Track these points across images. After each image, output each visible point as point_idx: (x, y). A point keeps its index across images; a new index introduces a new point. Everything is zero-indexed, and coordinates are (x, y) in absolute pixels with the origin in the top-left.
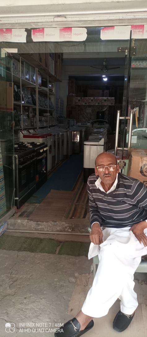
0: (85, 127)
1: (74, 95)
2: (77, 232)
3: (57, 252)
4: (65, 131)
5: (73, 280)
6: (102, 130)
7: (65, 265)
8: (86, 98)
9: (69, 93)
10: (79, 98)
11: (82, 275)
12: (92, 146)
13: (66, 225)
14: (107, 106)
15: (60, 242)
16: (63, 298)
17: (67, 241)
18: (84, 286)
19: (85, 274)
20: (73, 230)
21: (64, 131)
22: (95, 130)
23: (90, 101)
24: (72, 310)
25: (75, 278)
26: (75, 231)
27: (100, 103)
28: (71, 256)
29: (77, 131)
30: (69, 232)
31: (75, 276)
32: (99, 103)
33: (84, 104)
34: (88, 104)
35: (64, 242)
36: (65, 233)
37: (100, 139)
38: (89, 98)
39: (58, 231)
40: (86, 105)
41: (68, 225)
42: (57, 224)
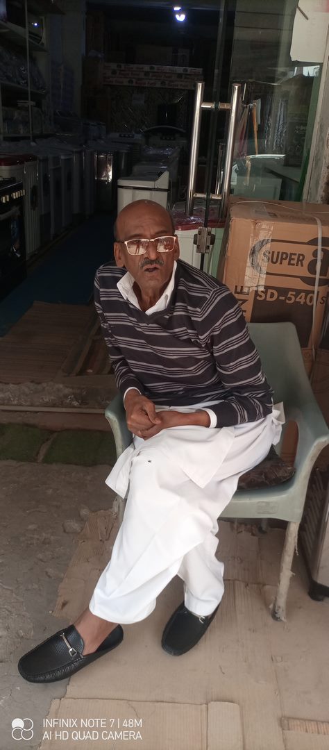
0: (129, 143)
1: (100, 56)
2: (94, 408)
3: (41, 457)
4: (75, 150)
5: (74, 525)
6: (168, 152)
7: (58, 490)
8: (132, 66)
9: (87, 51)
10: (114, 66)
11: (99, 513)
12: (137, 191)
13: (67, 391)
14: (184, 90)
15: (52, 432)
16: (47, 573)
17: (68, 430)
18: (101, 540)
19: (105, 510)
20: (84, 401)
21: (73, 152)
22: (152, 152)
23: (142, 75)
24: (64, 604)
25: (81, 520)
26: (87, 404)
27: (167, 82)
28: (74, 467)
29: (106, 153)
30: (74, 407)
31: (79, 516)
32: (163, 83)
33: (125, 82)
34: (136, 83)
35: (59, 432)
36: (64, 410)
37: (160, 174)
38: (141, 66)
39: (45, 405)
40: (130, 85)
41: (71, 390)
42: (44, 388)
